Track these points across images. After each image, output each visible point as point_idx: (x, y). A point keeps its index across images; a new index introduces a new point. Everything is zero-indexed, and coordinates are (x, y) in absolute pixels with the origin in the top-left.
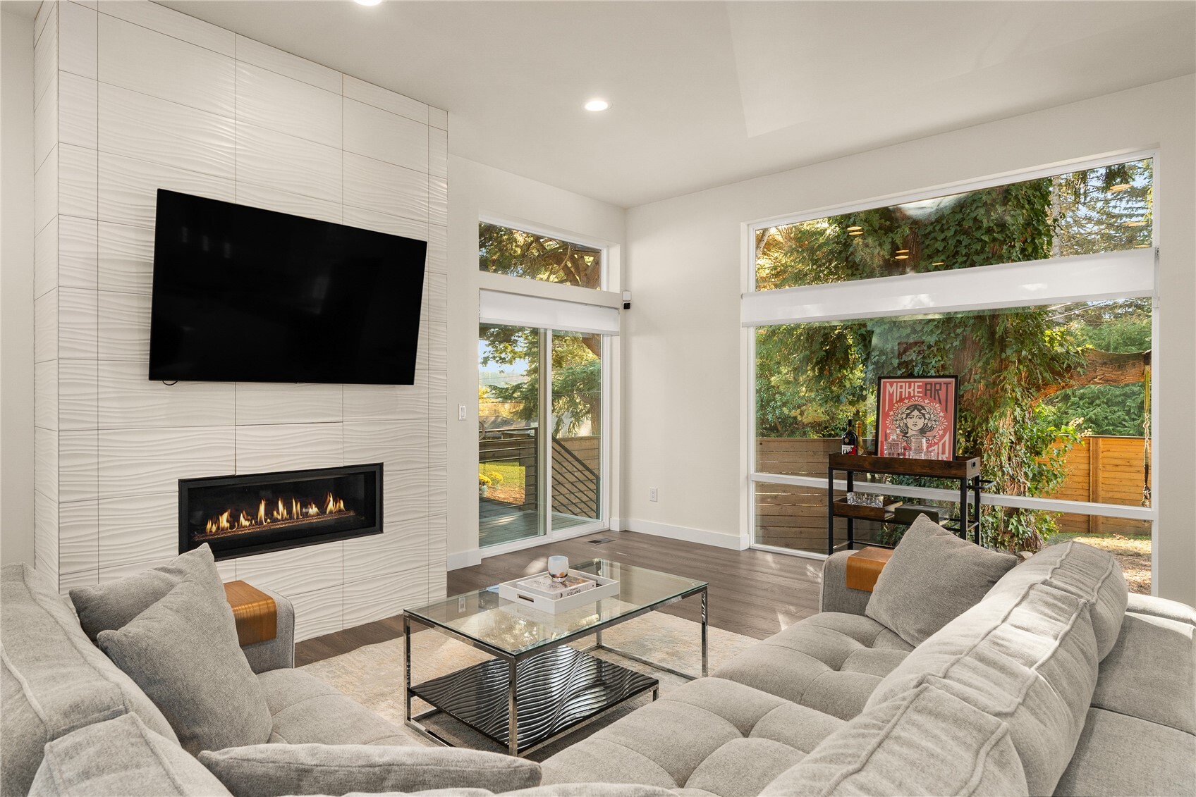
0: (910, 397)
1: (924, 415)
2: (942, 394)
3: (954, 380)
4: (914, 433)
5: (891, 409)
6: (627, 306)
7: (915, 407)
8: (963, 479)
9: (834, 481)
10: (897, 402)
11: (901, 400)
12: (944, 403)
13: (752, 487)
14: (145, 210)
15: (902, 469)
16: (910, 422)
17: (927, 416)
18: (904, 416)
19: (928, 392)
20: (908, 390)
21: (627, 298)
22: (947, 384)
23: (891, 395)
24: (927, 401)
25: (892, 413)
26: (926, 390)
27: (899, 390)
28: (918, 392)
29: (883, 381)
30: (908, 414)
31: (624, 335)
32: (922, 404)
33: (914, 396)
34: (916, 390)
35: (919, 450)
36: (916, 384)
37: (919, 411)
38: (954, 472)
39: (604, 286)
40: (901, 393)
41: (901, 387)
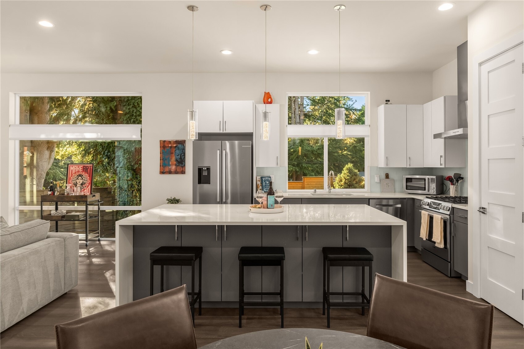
0: (78, 172)
1: (82, 178)
2: (89, 170)
3: (92, 165)
4: (79, 185)
5: (72, 176)
7: (80, 175)
8: (87, 202)
9: (43, 206)
10: (74, 174)
11: (75, 173)
12: (89, 174)
13: (17, 213)
15: (67, 200)
16: (78, 181)
17: (84, 179)
18: (76, 179)
19: (84, 170)
20: (78, 169)
22: (90, 166)
23: (72, 171)
25: (72, 178)
27: (75, 169)
28: (81, 170)
29: (69, 165)
30: (77, 178)
32: (82, 174)
35: (77, 191)
36: (81, 166)
37: (81, 177)
38: (84, 199)
40: (75, 170)
41: (75, 167)
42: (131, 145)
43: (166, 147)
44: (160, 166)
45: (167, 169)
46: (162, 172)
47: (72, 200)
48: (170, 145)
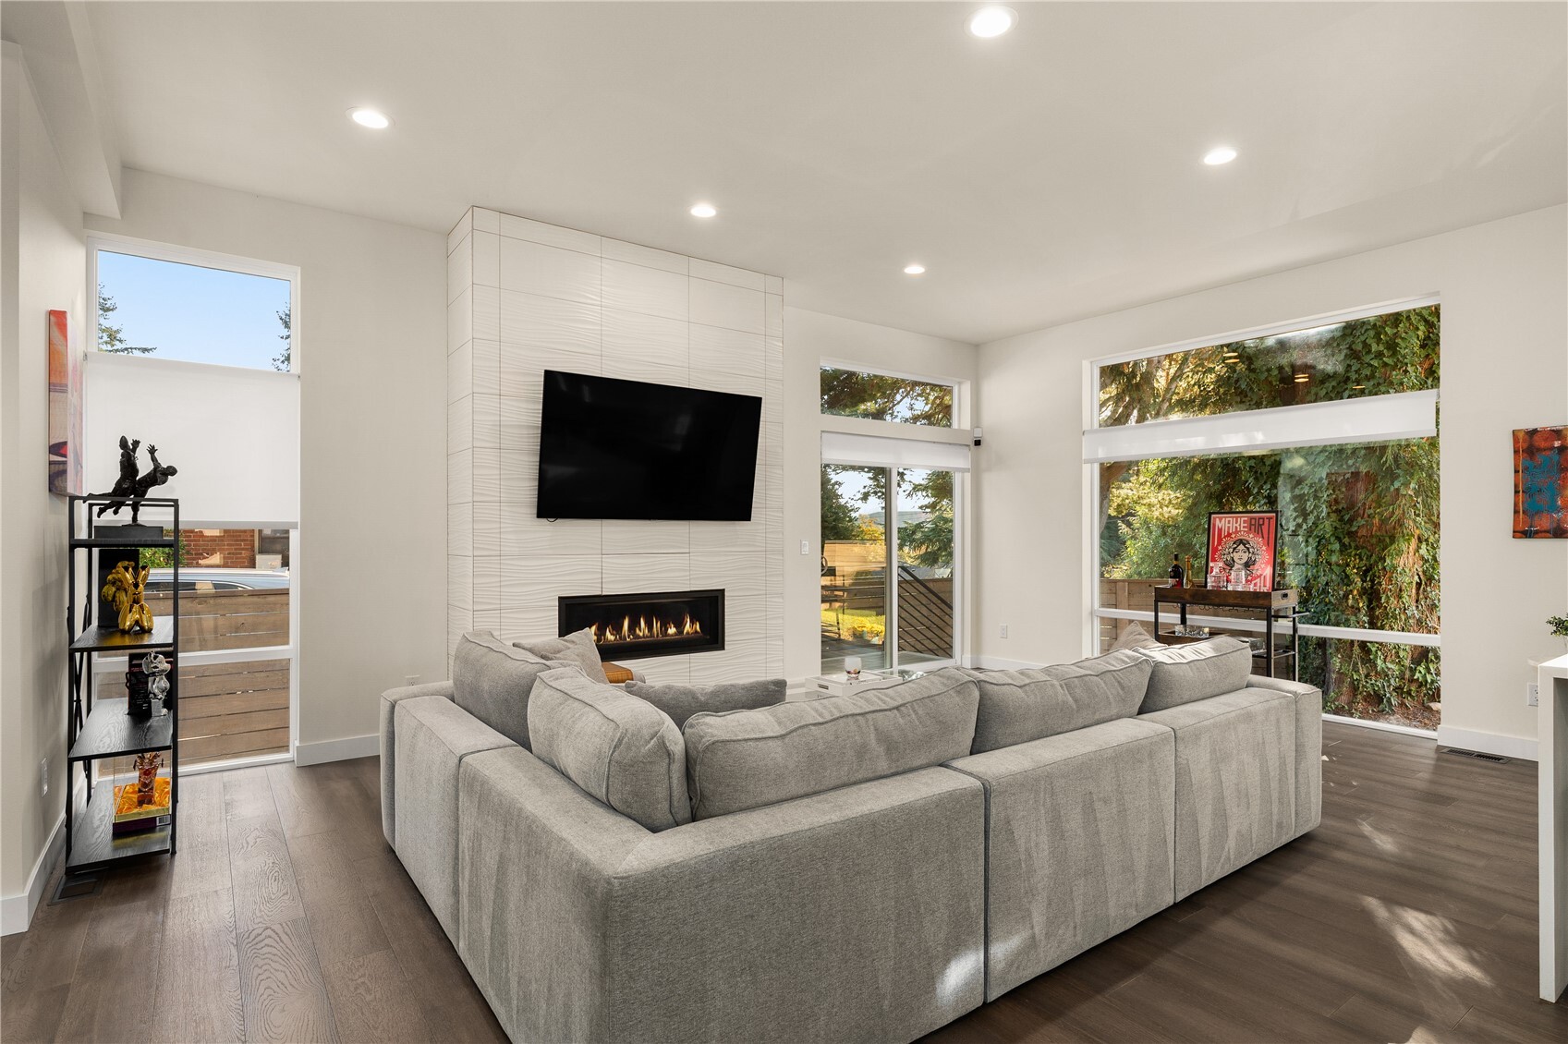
0: (1236, 532)
1: (1248, 549)
2: (1265, 528)
3: (1274, 514)
4: (1240, 566)
5: (1219, 543)
6: (978, 443)
7: (1241, 542)
8: (1269, 608)
9: (1160, 614)
10: (1225, 537)
11: (1229, 535)
12: (1266, 536)
13: (1097, 622)
14: (534, 385)
15: (1217, 601)
16: (1236, 556)
17: (1251, 550)
18: (1231, 550)
19: (1253, 527)
20: (1235, 525)
21: (978, 434)
22: (1269, 519)
23: (1220, 530)
24: (1251, 536)
25: (1220, 548)
26: (1251, 525)
27: (1227, 525)
28: (1244, 527)
29: (1213, 516)
30: (1235, 549)
31: (977, 472)
32: (1247, 538)
33: (1240, 531)
34: (1242, 525)
35: (1238, 581)
36: (1243, 519)
37: (1244, 545)
38: (1261, 602)
39: (955, 425)
40: (1229, 527)
41: (1229, 521)
42: (1342, 465)
43: (1539, 450)
44: (1516, 512)
45: (1544, 522)
46: (1522, 533)
47: (1231, 601)
48: (1557, 444)
